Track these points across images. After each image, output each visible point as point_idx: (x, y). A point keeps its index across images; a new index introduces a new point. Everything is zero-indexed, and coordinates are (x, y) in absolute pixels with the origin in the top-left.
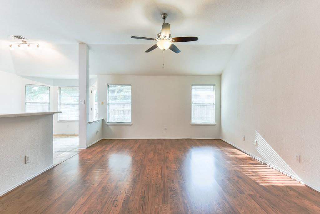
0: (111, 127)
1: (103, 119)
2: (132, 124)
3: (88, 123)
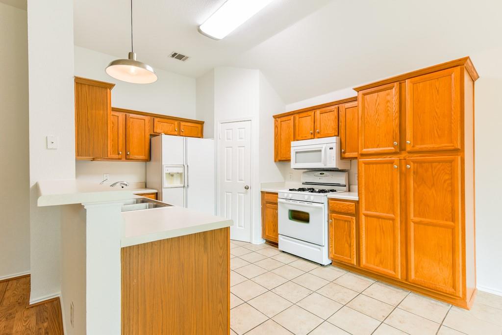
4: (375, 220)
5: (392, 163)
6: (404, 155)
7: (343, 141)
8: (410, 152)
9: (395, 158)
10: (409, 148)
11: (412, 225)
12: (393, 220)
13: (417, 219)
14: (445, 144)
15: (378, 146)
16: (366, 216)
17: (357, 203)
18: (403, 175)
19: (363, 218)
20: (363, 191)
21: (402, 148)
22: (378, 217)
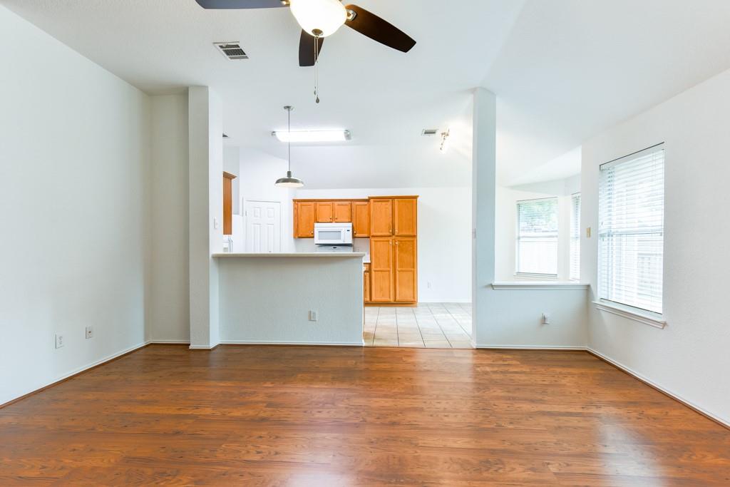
0: (605, 316)
1: (587, 283)
2: (665, 324)
3: (486, 287)
4: (380, 272)
5: (388, 241)
6: (394, 237)
7: (354, 225)
8: (397, 236)
9: (390, 239)
10: (396, 234)
11: (398, 272)
12: (389, 271)
13: (399, 269)
14: (411, 234)
15: (382, 232)
16: (375, 271)
17: (370, 264)
18: (394, 247)
19: (373, 272)
20: (373, 257)
21: (393, 234)
22: (381, 271)
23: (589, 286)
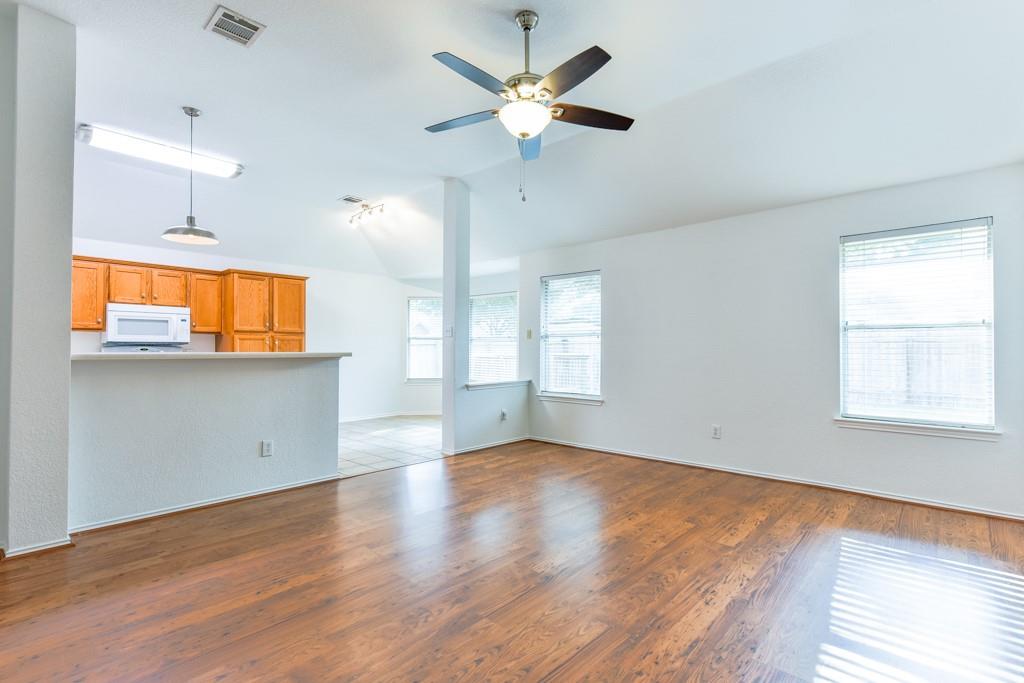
1: (529, 379)
2: (602, 402)
3: (463, 388)
5: (263, 340)
6: (272, 334)
7: (196, 312)
8: (277, 332)
9: (266, 336)
10: (275, 330)
14: (297, 330)
15: (252, 325)
18: (272, 349)
21: (271, 328)
23: (530, 382)
